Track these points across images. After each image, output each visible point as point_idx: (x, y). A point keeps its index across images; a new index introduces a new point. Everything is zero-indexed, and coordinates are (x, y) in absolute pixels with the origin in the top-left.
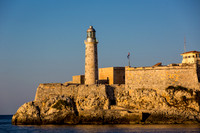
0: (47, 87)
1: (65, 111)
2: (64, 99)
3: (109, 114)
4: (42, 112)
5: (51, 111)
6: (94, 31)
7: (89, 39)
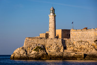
0: (30, 39)
1: (41, 53)
2: (40, 46)
3: (65, 54)
4: (28, 53)
5: (33, 52)
6: (54, 10)
7: (52, 14)
